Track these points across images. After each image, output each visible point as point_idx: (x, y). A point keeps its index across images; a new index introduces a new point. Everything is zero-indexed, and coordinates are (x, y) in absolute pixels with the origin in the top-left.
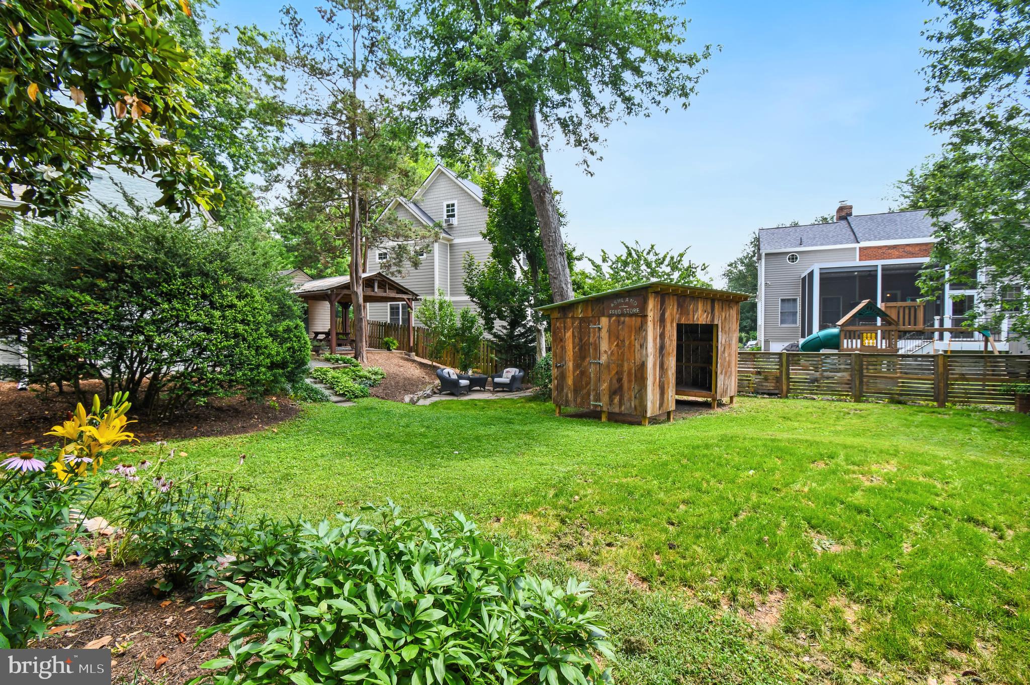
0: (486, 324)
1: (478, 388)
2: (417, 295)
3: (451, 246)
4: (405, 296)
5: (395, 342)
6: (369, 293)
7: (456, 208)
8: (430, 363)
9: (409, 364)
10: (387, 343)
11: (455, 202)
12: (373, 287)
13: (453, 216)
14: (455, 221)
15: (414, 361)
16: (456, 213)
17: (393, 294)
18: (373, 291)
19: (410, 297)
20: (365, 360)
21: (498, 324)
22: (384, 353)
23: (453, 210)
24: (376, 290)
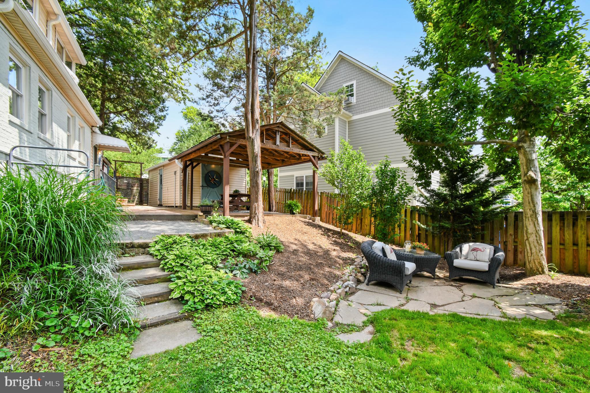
0: (420, 178)
1: (426, 274)
2: (323, 153)
3: (349, 122)
4: (310, 154)
5: (299, 204)
6: (269, 145)
7: (355, 87)
8: (338, 229)
9: (314, 231)
10: (290, 206)
11: (354, 82)
12: (274, 139)
13: (352, 95)
14: (353, 100)
15: (320, 227)
16: (355, 92)
17: (296, 150)
18: (275, 143)
19: (316, 154)
20: (261, 224)
21: (436, 177)
22: (287, 218)
23: (352, 90)
24: (278, 142)
